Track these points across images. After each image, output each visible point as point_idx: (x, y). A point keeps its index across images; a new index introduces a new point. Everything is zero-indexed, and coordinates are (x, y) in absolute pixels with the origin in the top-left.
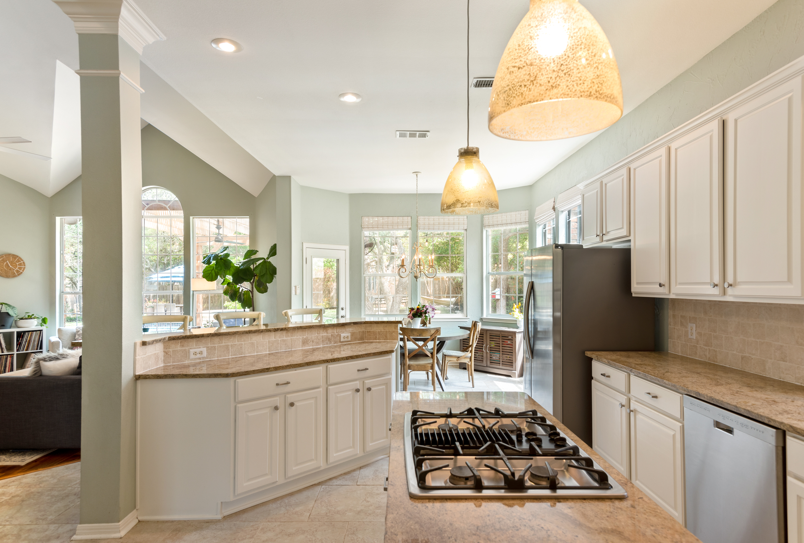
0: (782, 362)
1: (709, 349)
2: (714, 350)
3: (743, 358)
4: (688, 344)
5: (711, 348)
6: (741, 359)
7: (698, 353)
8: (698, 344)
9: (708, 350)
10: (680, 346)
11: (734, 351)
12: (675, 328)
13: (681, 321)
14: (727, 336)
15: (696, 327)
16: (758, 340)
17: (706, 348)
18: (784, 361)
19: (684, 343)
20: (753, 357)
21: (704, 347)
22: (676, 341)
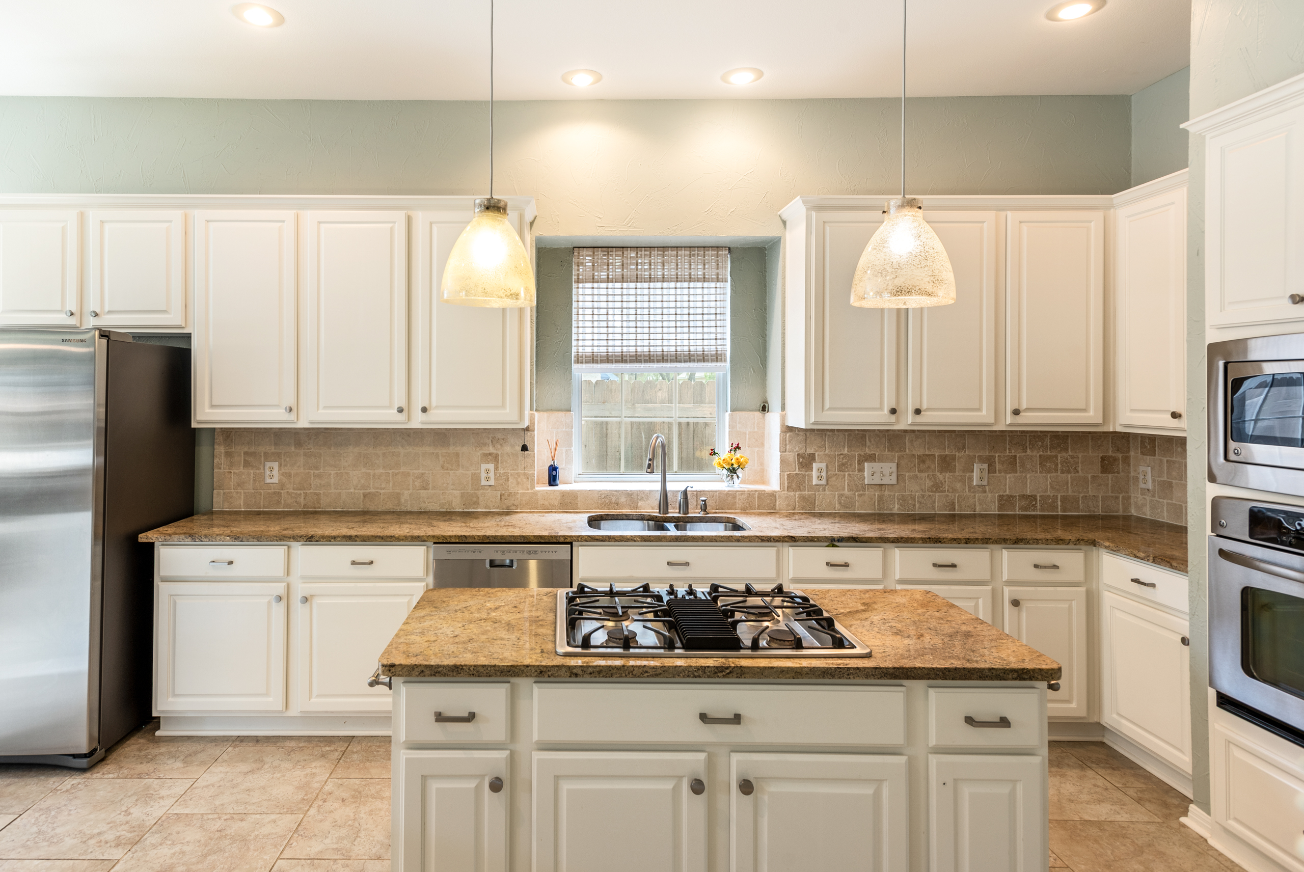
0: (423, 491)
1: (306, 494)
2: (315, 494)
3: (365, 495)
4: (262, 491)
5: (308, 492)
6: (362, 497)
7: (282, 501)
8: (282, 490)
9: (303, 494)
10: (242, 497)
11: (350, 489)
12: (232, 471)
13: (244, 460)
14: (339, 472)
15: (280, 465)
16: (390, 472)
17: (299, 492)
18: (426, 489)
19: (253, 491)
20: (382, 491)
21: (295, 492)
22: (232, 491)
